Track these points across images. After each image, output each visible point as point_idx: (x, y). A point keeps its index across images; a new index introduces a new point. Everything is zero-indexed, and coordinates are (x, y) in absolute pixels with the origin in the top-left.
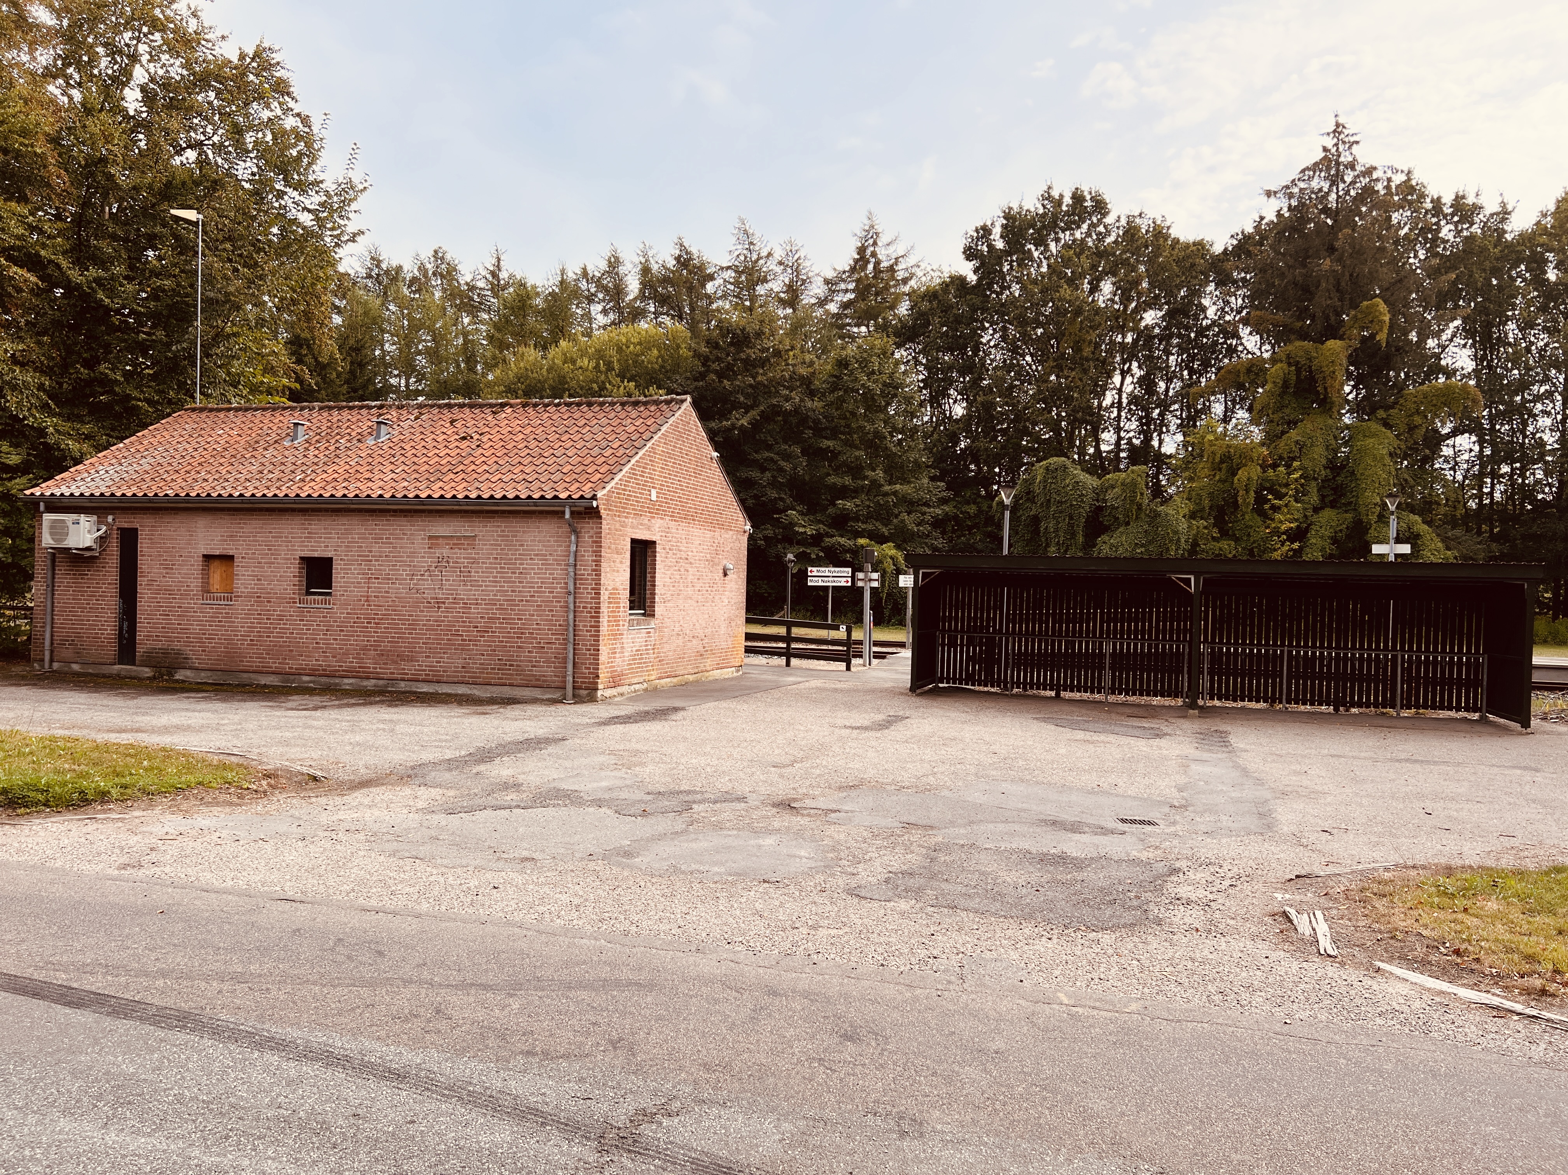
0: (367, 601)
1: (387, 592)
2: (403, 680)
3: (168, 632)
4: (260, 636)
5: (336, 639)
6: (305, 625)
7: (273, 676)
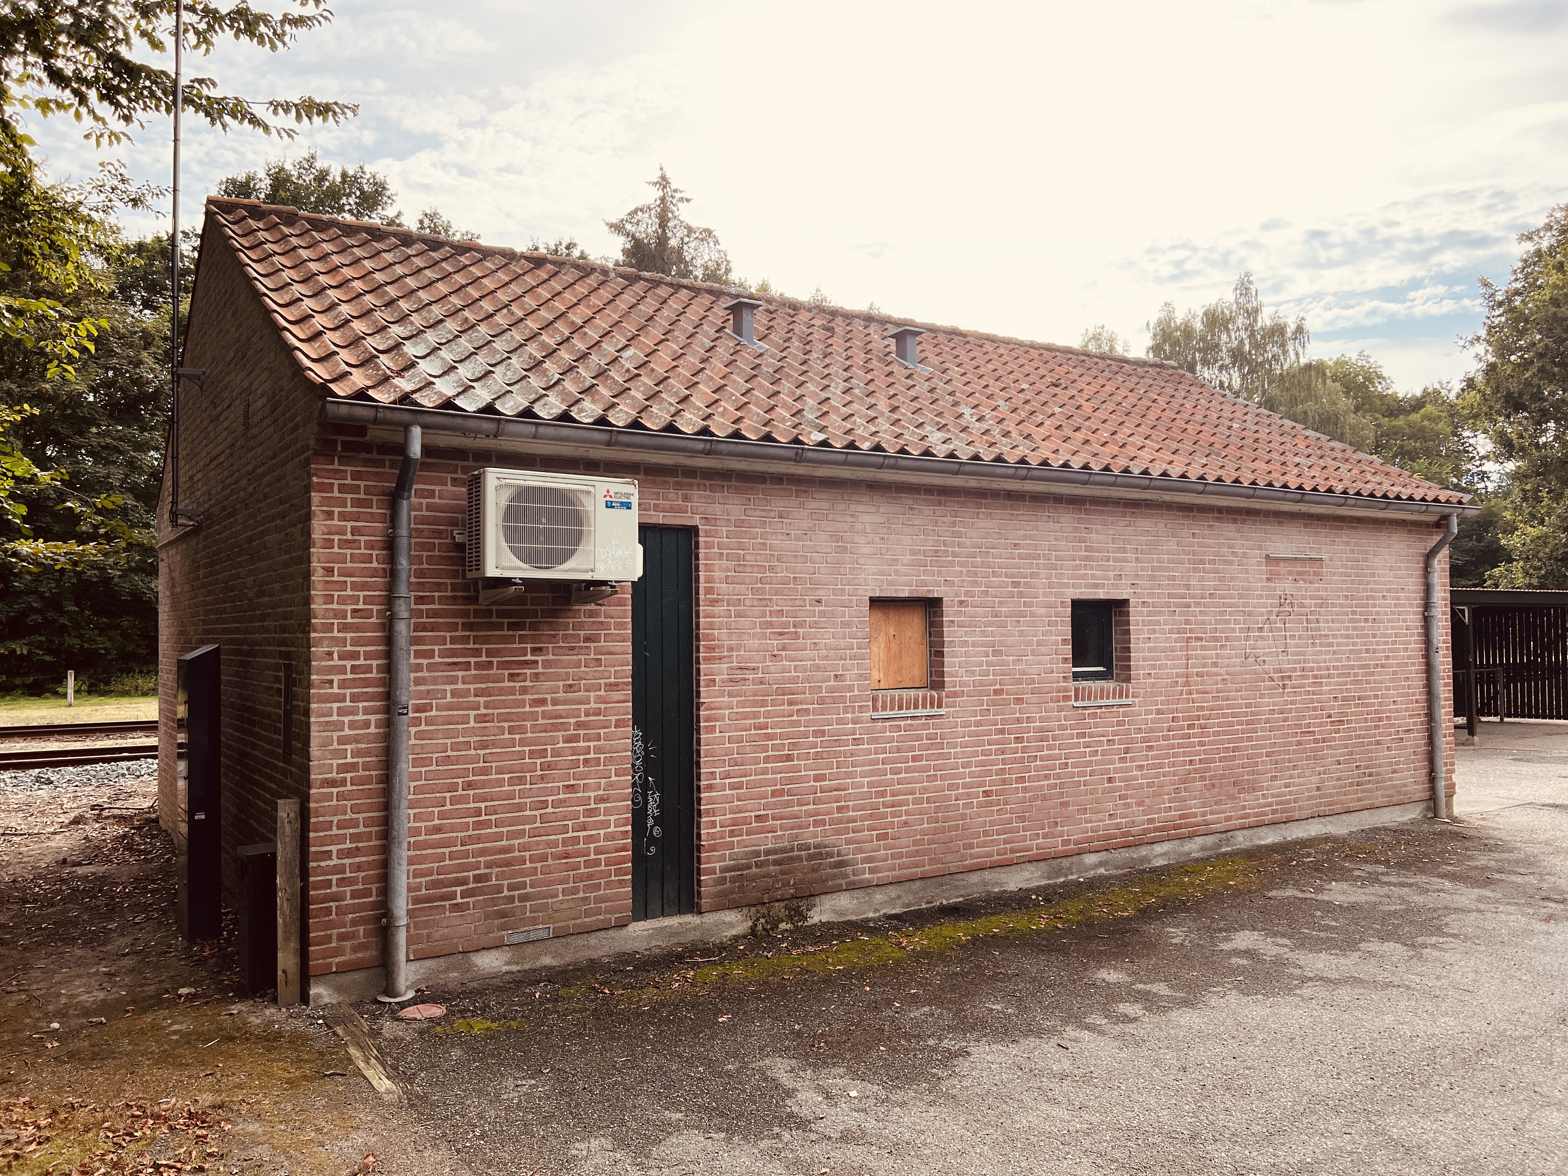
0: (1187, 684)
1: (1215, 665)
3: (789, 804)
4: (1004, 782)
5: (1141, 767)
6: (1087, 745)
7: (1031, 867)
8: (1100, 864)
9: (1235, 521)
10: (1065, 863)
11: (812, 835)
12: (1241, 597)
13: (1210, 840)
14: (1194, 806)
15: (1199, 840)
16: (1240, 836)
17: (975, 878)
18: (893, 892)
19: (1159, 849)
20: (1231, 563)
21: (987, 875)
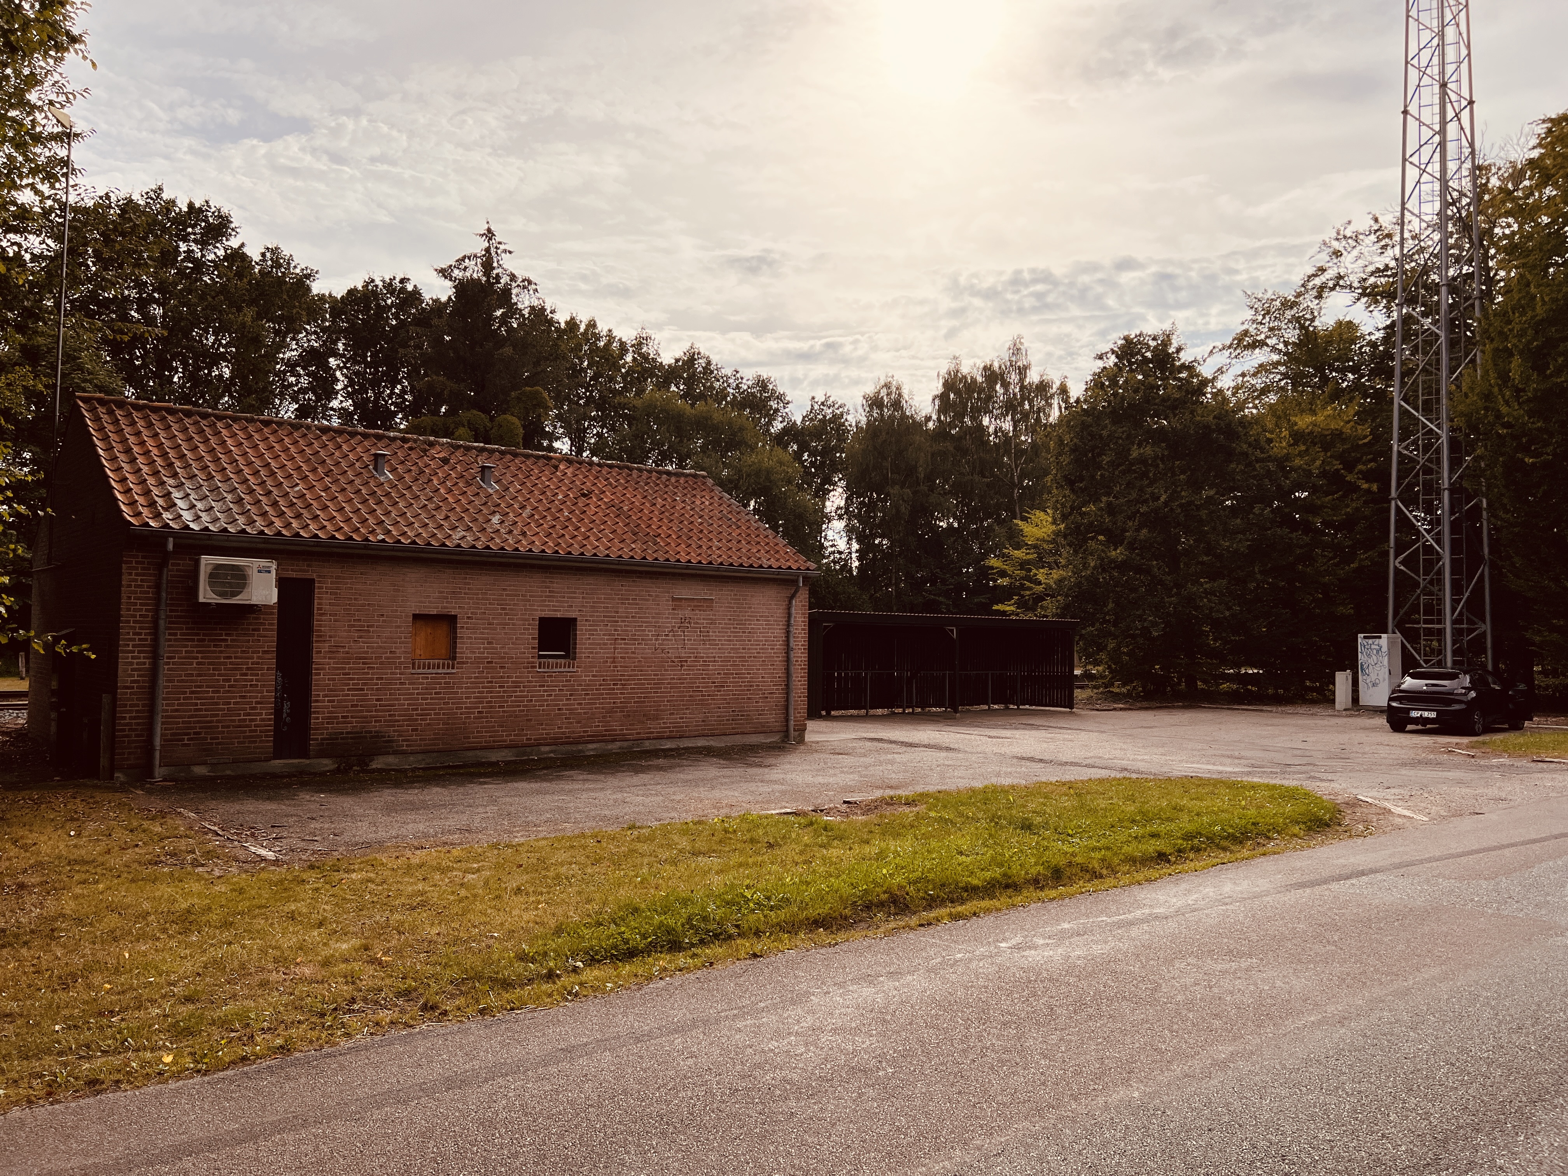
0: (614, 662)
1: (633, 653)
2: (648, 739)
3: (362, 711)
4: (491, 707)
5: (580, 704)
6: (545, 691)
7: (506, 751)
8: (551, 752)
9: (651, 578)
10: (528, 749)
11: (374, 726)
12: (653, 618)
13: (625, 744)
14: (616, 726)
15: (618, 744)
16: (647, 743)
17: (470, 754)
18: (420, 757)
19: (591, 746)
20: (647, 600)
21: (478, 753)
